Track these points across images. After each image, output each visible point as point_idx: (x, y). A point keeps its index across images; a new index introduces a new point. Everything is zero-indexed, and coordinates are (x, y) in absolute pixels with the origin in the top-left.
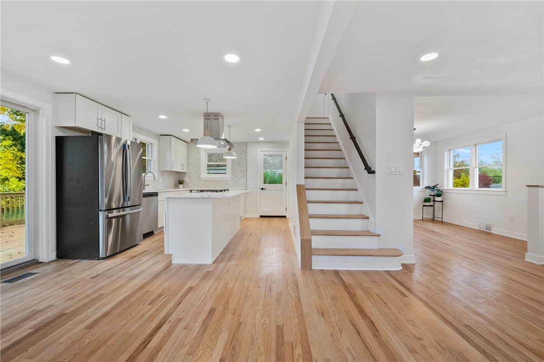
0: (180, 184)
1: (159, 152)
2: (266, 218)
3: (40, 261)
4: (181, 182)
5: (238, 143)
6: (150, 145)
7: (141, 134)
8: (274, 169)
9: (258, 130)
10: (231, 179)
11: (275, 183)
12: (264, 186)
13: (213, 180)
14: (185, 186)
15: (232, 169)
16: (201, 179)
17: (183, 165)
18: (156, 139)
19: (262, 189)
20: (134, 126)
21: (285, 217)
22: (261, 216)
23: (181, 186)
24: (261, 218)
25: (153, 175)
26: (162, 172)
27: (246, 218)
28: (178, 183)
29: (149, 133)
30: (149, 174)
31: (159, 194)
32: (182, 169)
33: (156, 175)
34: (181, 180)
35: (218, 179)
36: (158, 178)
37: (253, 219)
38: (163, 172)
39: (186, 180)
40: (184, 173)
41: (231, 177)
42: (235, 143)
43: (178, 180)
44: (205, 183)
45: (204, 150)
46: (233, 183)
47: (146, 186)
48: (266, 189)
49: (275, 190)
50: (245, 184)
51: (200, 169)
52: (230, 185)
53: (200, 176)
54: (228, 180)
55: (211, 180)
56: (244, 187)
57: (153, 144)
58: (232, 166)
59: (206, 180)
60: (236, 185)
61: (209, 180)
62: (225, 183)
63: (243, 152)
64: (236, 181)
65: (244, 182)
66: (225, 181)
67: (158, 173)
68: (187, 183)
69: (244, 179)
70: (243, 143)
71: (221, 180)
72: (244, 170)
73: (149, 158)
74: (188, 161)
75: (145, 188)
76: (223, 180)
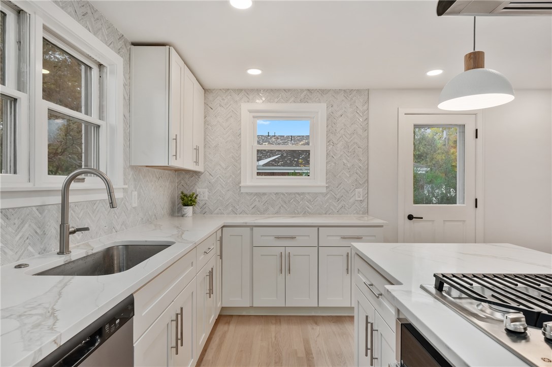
0: (186, 205)
4: (188, 200)
5: (345, 91)
6: (95, 72)
10: (324, 190)
12: (417, 210)
13: (277, 194)
14: (199, 210)
16: (243, 190)
17: (197, 149)
18: (118, 52)
19: (410, 217)
23: (189, 210)
25: (108, 183)
26: (136, 169)
28: (178, 201)
30: (91, 181)
32: (197, 162)
33: (118, 183)
35: (290, 191)
36: (125, 190)
38: (139, 171)
39: (202, 191)
40: (199, 172)
41: (324, 184)
42: (337, 92)
43: (182, 193)
44: (255, 200)
45: (250, 111)
46: (330, 201)
47: (74, 232)
48: (422, 218)
49: (444, 221)
50: (364, 204)
51: (240, 163)
52: (310, 206)
53: (240, 183)
54: (316, 194)
55: (271, 193)
56: (361, 212)
57: (108, 69)
58: (328, 154)
59: (256, 194)
60: (340, 206)
61: (264, 194)
62: (309, 201)
63: (357, 115)
64: (338, 197)
65: (361, 199)
66: (307, 196)
67: (125, 174)
68: (204, 202)
69: (361, 190)
70: (358, 90)
71: (298, 194)
72: (360, 167)
73: (94, 119)
74: (205, 139)
75: (71, 245)
76: (303, 194)
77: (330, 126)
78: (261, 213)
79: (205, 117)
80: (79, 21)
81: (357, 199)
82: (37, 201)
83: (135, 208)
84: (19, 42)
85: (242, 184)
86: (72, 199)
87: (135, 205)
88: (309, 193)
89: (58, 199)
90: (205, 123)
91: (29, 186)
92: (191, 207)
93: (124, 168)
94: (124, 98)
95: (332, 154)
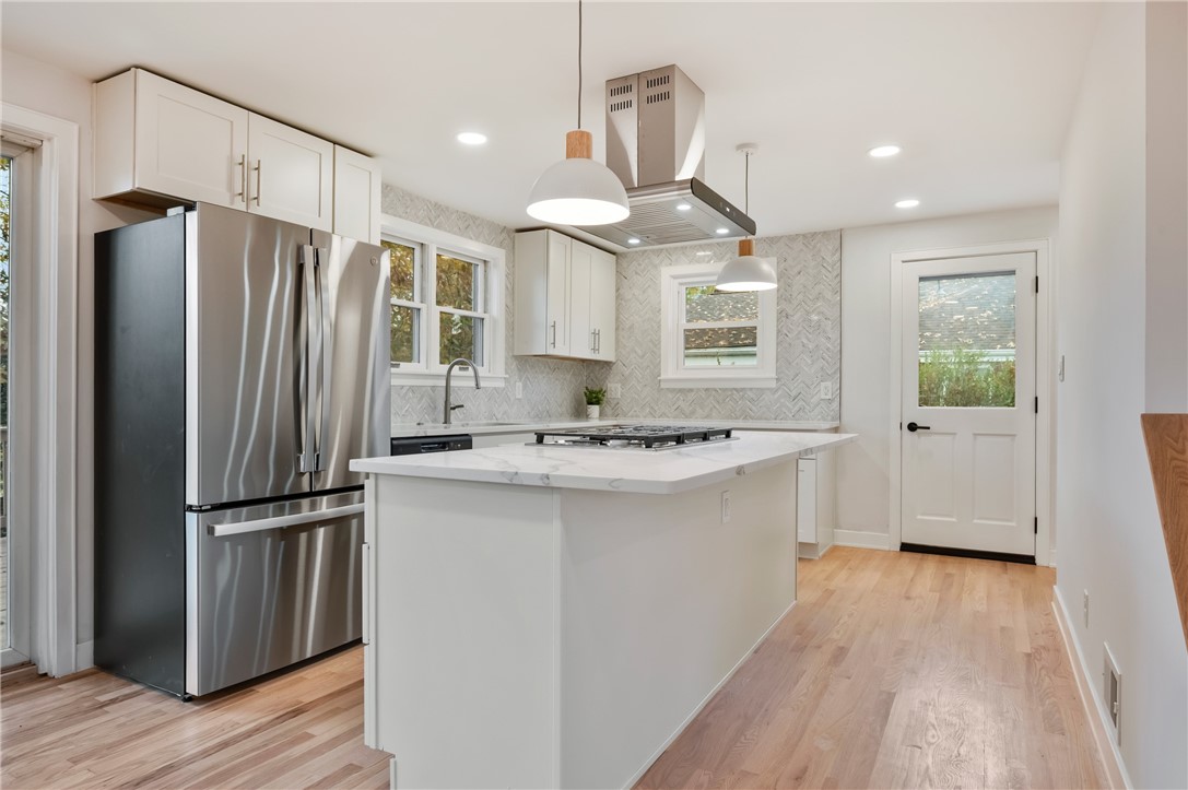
0: (590, 403)
1: (511, 291)
2: (932, 559)
3: (41, 672)
4: (594, 398)
6: (482, 268)
7: (438, 227)
8: (969, 346)
9: (885, 152)
10: (773, 385)
11: (978, 402)
12: (921, 415)
13: (707, 390)
14: (608, 410)
15: (778, 344)
17: (596, 334)
18: (501, 245)
19: (913, 427)
20: (387, 189)
21: (1029, 560)
22: (906, 547)
23: (594, 410)
24: (906, 554)
25: (475, 371)
26: (522, 359)
27: (835, 548)
29: (468, 223)
31: (475, 440)
32: (598, 350)
34: (597, 389)
36: (506, 380)
37: (869, 554)
38: (527, 363)
39: (614, 388)
40: (606, 363)
41: (774, 375)
42: (792, 238)
43: (587, 388)
44: (678, 399)
45: (675, 277)
46: (782, 400)
47: (454, 408)
48: (928, 428)
49: (975, 435)
50: (835, 405)
51: (660, 349)
52: (754, 408)
53: (659, 375)
54: (762, 389)
55: (698, 390)
56: (830, 418)
57: (491, 265)
58: (778, 332)
59: (681, 391)
60: (796, 408)
61: (691, 390)
62: (751, 401)
63: (823, 271)
64: (794, 394)
65: (829, 397)
66: (749, 393)
67: (506, 364)
68: (615, 402)
69: (829, 384)
70: (825, 232)
71: (735, 389)
72: (828, 349)
73: (479, 313)
74: (617, 319)
75: (452, 417)
76: (743, 389)
77: (782, 290)
78: (687, 417)
79: (617, 290)
80: (462, 235)
81: (823, 397)
82: (430, 382)
83: (519, 399)
84: (422, 266)
85: (662, 377)
86: (453, 383)
87: (519, 397)
88: (751, 389)
89: (444, 383)
90: (617, 298)
91: (427, 372)
92: (597, 407)
93: (506, 358)
94: (507, 288)
95: (785, 331)
